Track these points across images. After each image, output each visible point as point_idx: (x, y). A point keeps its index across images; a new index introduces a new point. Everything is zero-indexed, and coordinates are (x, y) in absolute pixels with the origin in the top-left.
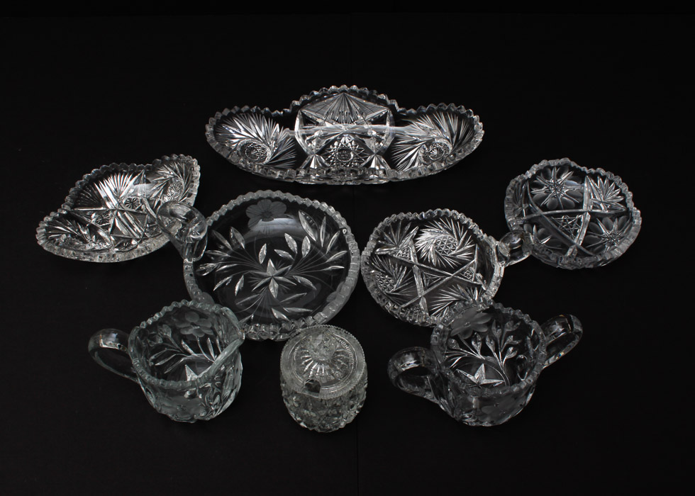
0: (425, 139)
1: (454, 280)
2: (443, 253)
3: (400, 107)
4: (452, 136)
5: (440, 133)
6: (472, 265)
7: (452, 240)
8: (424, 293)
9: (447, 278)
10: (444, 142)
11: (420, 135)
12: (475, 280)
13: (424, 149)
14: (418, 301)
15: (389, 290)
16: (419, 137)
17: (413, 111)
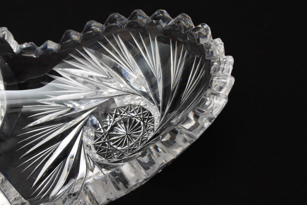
0: (94, 103)
3: (20, 42)
4: (153, 86)
5: (123, 85)
10: (141, 101)
11: (81, 96)
13: (95, 126)
16: (77, 100)
17: (52, 45)
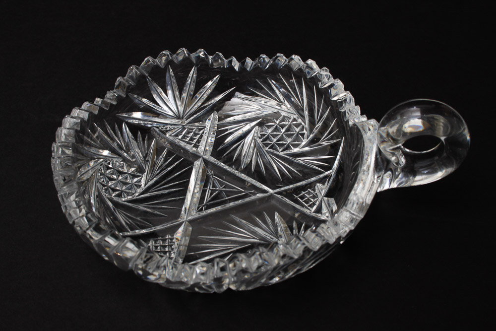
1: (273, 202)
2: (272, 147)
6: (322, 181)
7: (297, 126)
8: (195, 215)
9: (260, 195)
12: (319, 210)
14: (174, 229)
15: (119, 196)
